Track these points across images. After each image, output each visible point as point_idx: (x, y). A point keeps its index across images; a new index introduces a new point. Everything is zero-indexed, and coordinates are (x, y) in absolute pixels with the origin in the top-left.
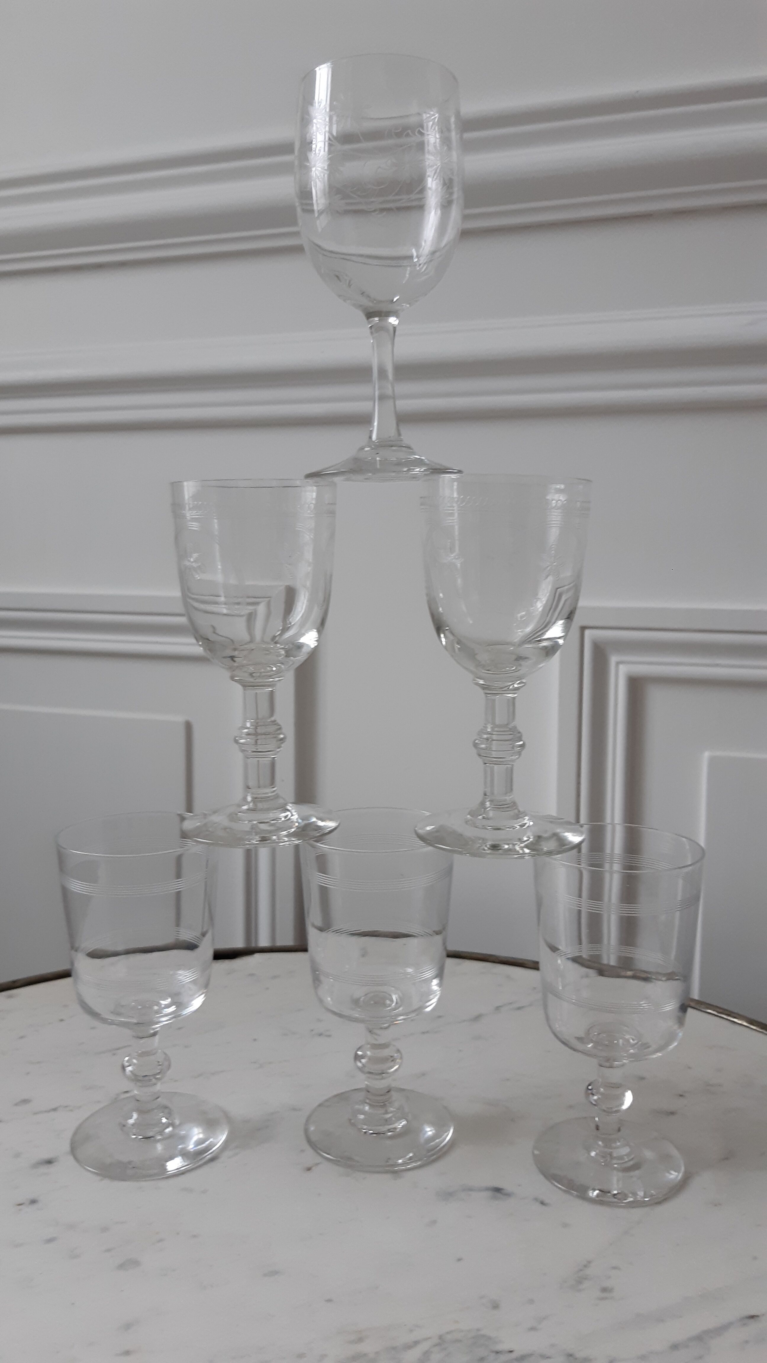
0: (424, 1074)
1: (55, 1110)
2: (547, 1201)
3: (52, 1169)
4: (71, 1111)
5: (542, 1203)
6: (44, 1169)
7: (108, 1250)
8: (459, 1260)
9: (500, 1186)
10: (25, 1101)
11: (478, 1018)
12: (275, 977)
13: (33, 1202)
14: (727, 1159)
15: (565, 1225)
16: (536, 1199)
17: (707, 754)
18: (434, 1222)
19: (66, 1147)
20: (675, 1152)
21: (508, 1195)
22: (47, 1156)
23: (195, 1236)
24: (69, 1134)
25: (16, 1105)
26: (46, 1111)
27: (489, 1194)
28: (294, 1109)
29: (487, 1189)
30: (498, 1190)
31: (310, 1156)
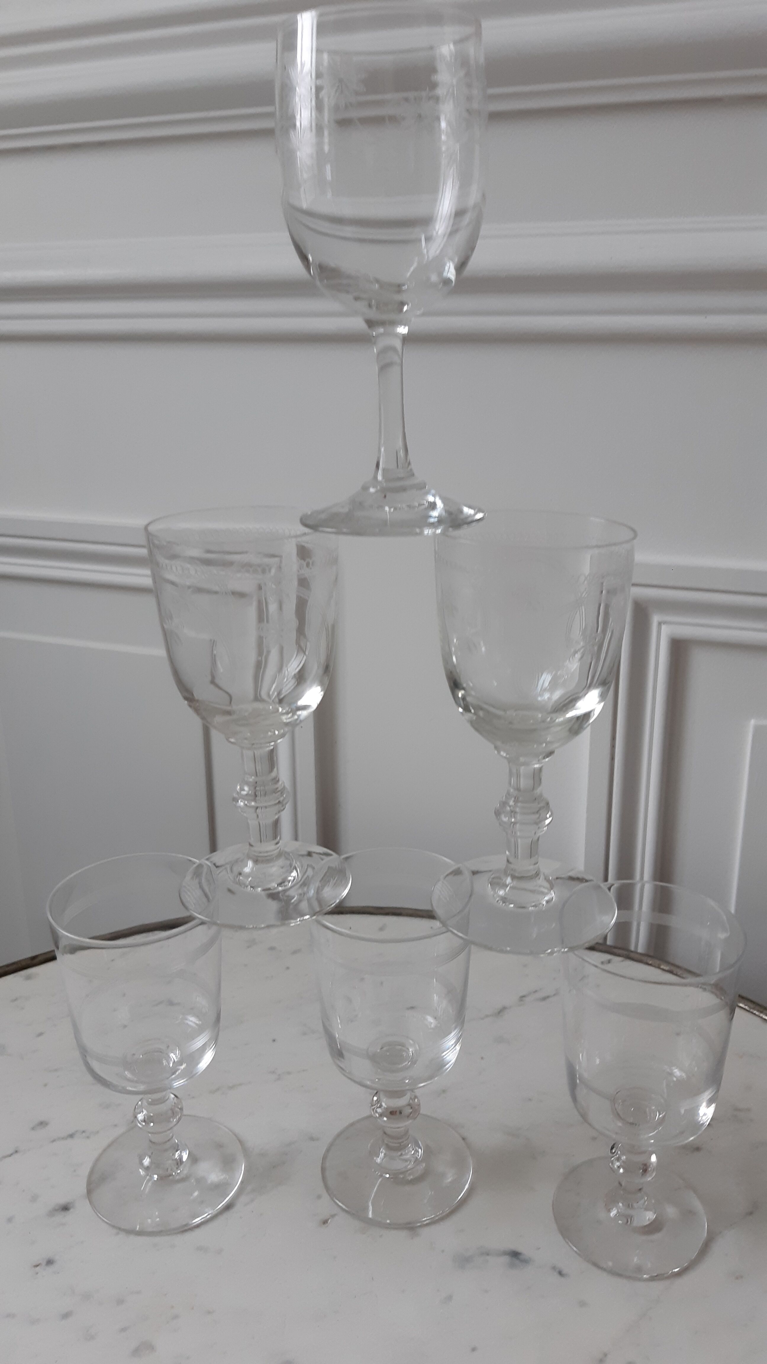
0: (444, 1091)
1: (71, 1136)
2: (564, 1272)
3: (68, 1217)
4: (88, 1137)
5: (560, 1273)
6: (61, 1217)
7: (123, 1330)
8: (474, 1349)
9: (520, 1249)
10: (42, 1124)
11: (501, 1011)
12: (295, 952)
13: (50, 1262)
14: (751, 1213)
15: (583, 1304)
16: (554, 1268)
17: (753, 722)
18: (450, 1298)
19: (82, 1188)
20: (698, 1205)
21: (526, 1261)
22: (62, 1201)
23: (209, 1312)
24: (85, 1171)
25: (33, 1129)
26: (63, 1138)
27: (506, 1259)
28: (312, 1139)
29: (505, 1253)
30: (515, 1255)
31: (325, 1206)
